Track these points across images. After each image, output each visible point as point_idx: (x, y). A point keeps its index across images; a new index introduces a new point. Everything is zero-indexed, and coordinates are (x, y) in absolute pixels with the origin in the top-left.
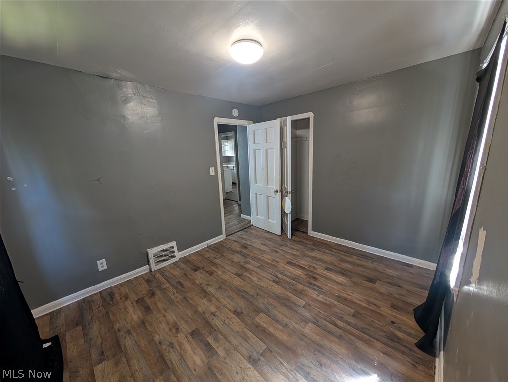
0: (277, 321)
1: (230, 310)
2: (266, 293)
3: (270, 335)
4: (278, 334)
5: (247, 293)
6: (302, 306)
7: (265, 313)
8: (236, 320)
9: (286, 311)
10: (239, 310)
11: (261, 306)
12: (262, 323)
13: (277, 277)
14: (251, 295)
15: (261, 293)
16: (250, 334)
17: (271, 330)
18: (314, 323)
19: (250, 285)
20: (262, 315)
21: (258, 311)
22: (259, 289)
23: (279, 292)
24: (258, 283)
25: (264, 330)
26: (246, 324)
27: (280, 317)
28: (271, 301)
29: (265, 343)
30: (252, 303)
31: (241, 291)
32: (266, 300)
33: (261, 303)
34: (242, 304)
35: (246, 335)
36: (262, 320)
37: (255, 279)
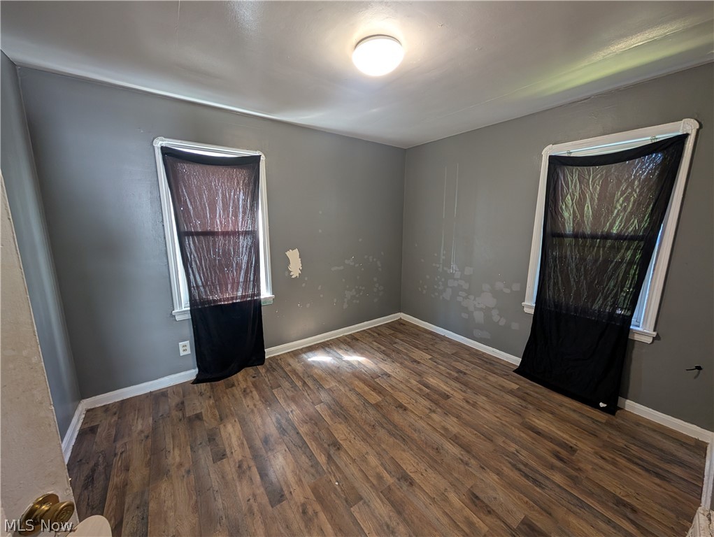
0: (358, 394)
1: (412, 412)
2: (360, 427)
3: (369, 386)
4: (362, 385)
5: (389, 432)
6: (322, 404)
7: (369, 403)
8: (404, 402)
9: (345, 401)
10: (401, 411)
11: (372, 411)
12: (375, 394)
13: (329, 457)
14: (384, 428)
15: (367, 428)
16: (388, 389)
17: (367, 389)
18: (323, 388)
19: (383, 446)
20: (373, 402)
21: (377, 406)
22: (370, 436)
23: (340, 426)
24: (369, 449)
25: (374, 389)
26: (392, 396)
27: (354, 398)
28: (357, 415)
29: (375, 382)
30: (384, 416)
31: (398, 437)
32: (364, 417)
33: (372, 415)
34: (397, 417)
35: (392, 389)
36: (374, 398)
37: (373, 460)
